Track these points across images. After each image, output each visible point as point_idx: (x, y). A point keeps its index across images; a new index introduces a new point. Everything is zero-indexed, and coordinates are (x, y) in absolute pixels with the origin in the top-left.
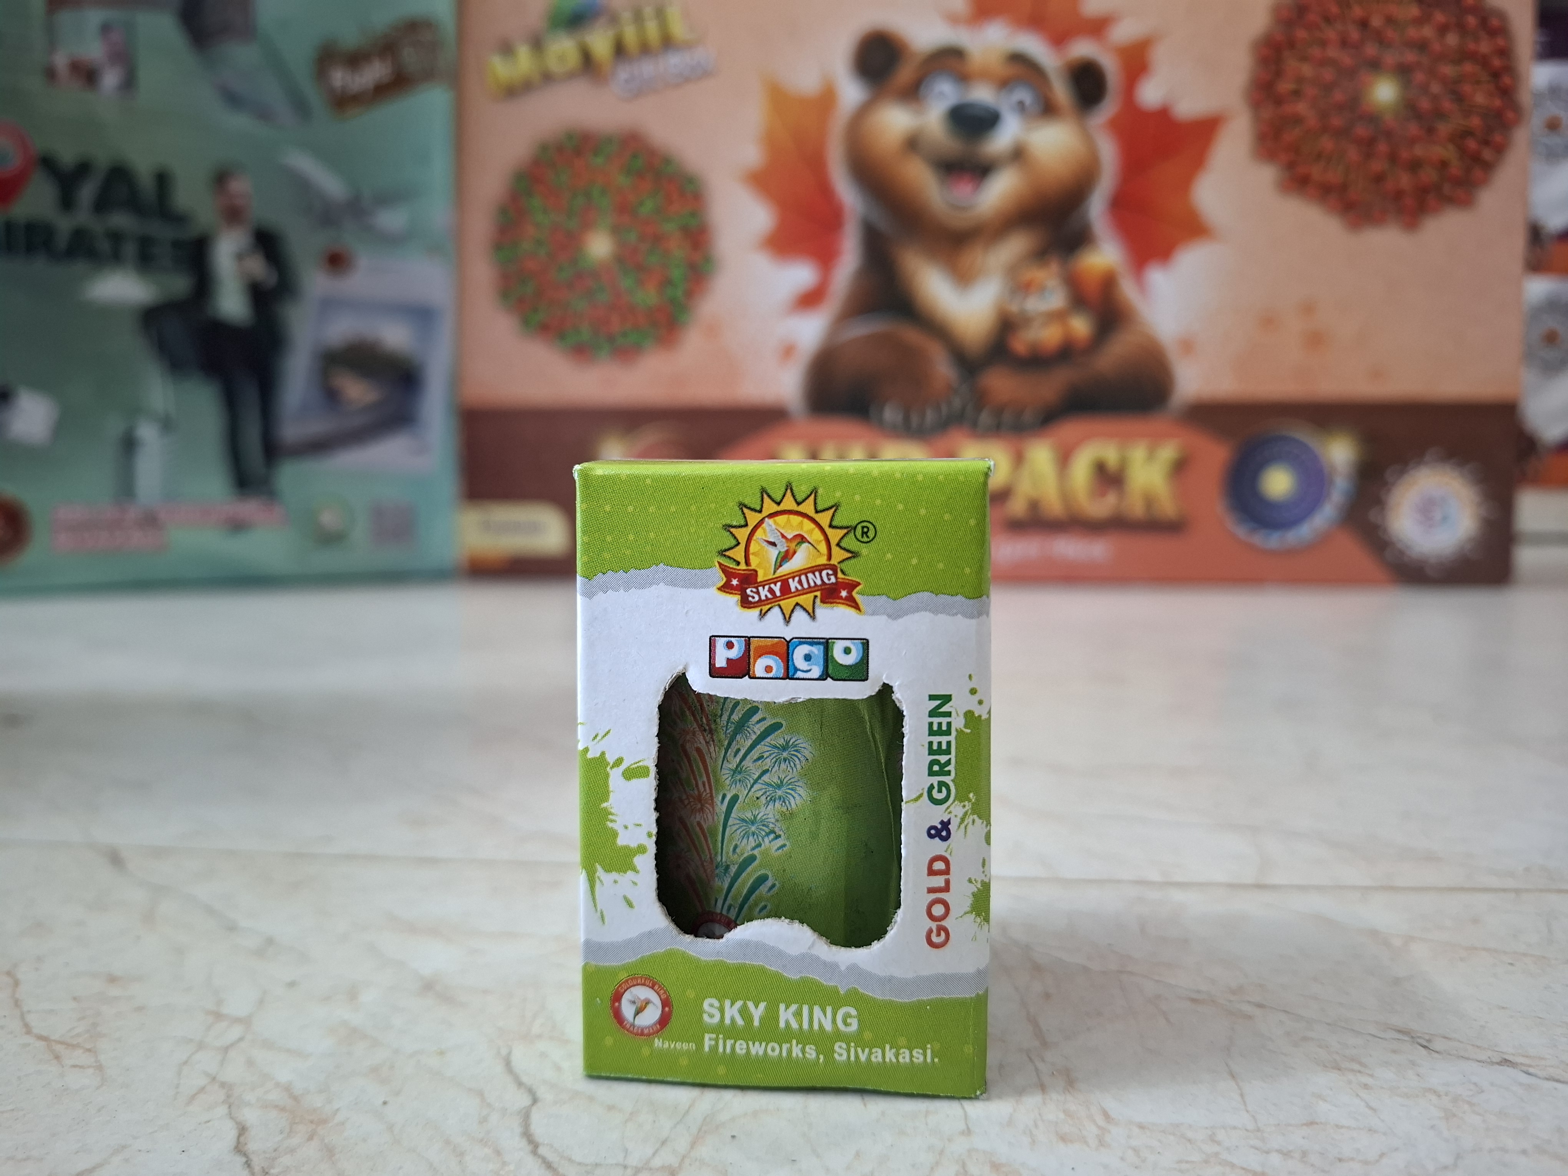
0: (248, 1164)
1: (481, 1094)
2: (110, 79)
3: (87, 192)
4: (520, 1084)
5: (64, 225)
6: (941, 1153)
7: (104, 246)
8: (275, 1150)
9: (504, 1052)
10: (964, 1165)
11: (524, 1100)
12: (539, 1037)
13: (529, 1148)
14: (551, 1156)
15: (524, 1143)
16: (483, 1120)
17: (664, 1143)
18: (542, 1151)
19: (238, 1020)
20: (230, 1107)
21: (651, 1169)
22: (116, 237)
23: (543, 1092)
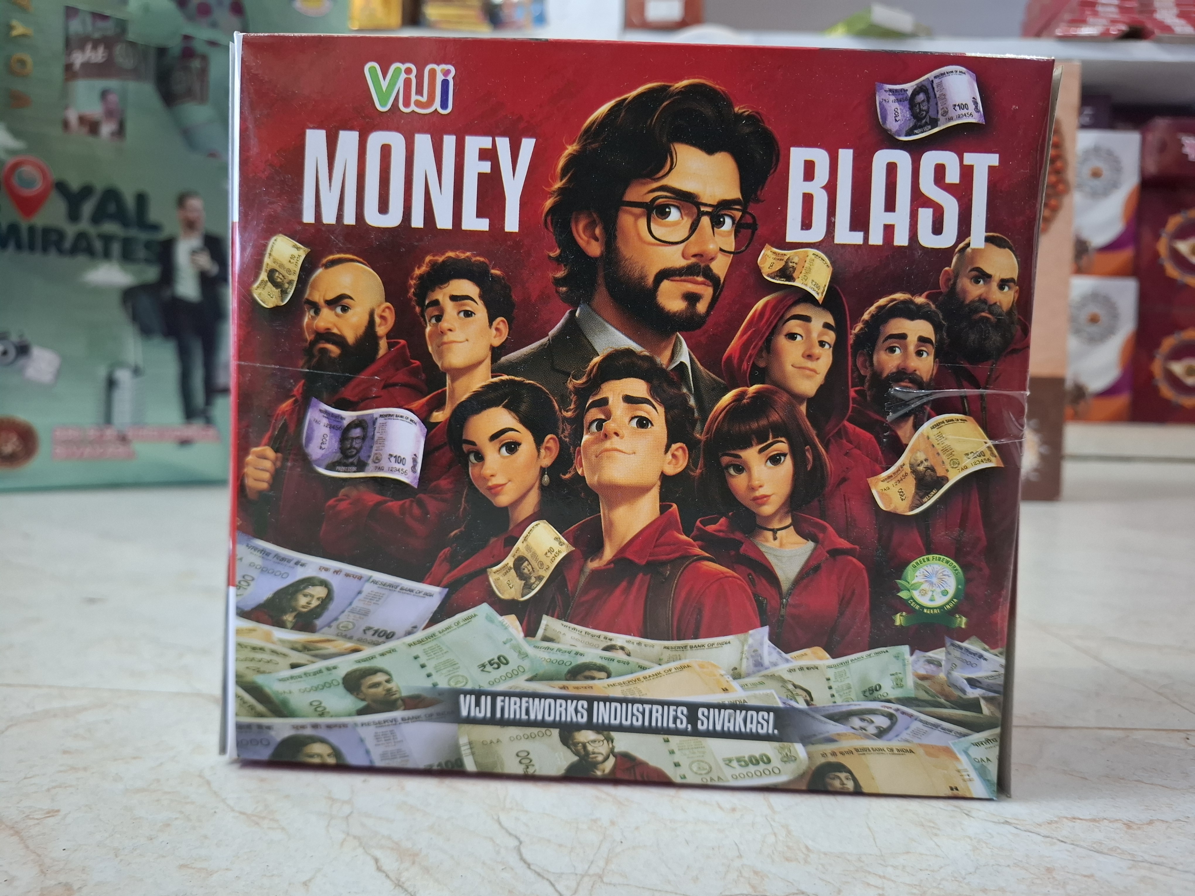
0: (387, 876)
1: (492, 839)
2: (107, 129)
3: (88, 208)
4: (510, 834)
5: (71, 230)
6: (729, 866)
7: (98, 245)
8: (398, 869)
9: (496, 817)
10: (741, 872)
11: (514, 843)
12: (512, 809)
13: (525, 866)
14: (538, 870)
15: (522, 864)
16: (498, 853)
17: (592, 862)
18: (532, 867)
19: (344, 802)
20: (364, 848)
21: (589, 875)
22: (107, 239)
23: (522, 838)
